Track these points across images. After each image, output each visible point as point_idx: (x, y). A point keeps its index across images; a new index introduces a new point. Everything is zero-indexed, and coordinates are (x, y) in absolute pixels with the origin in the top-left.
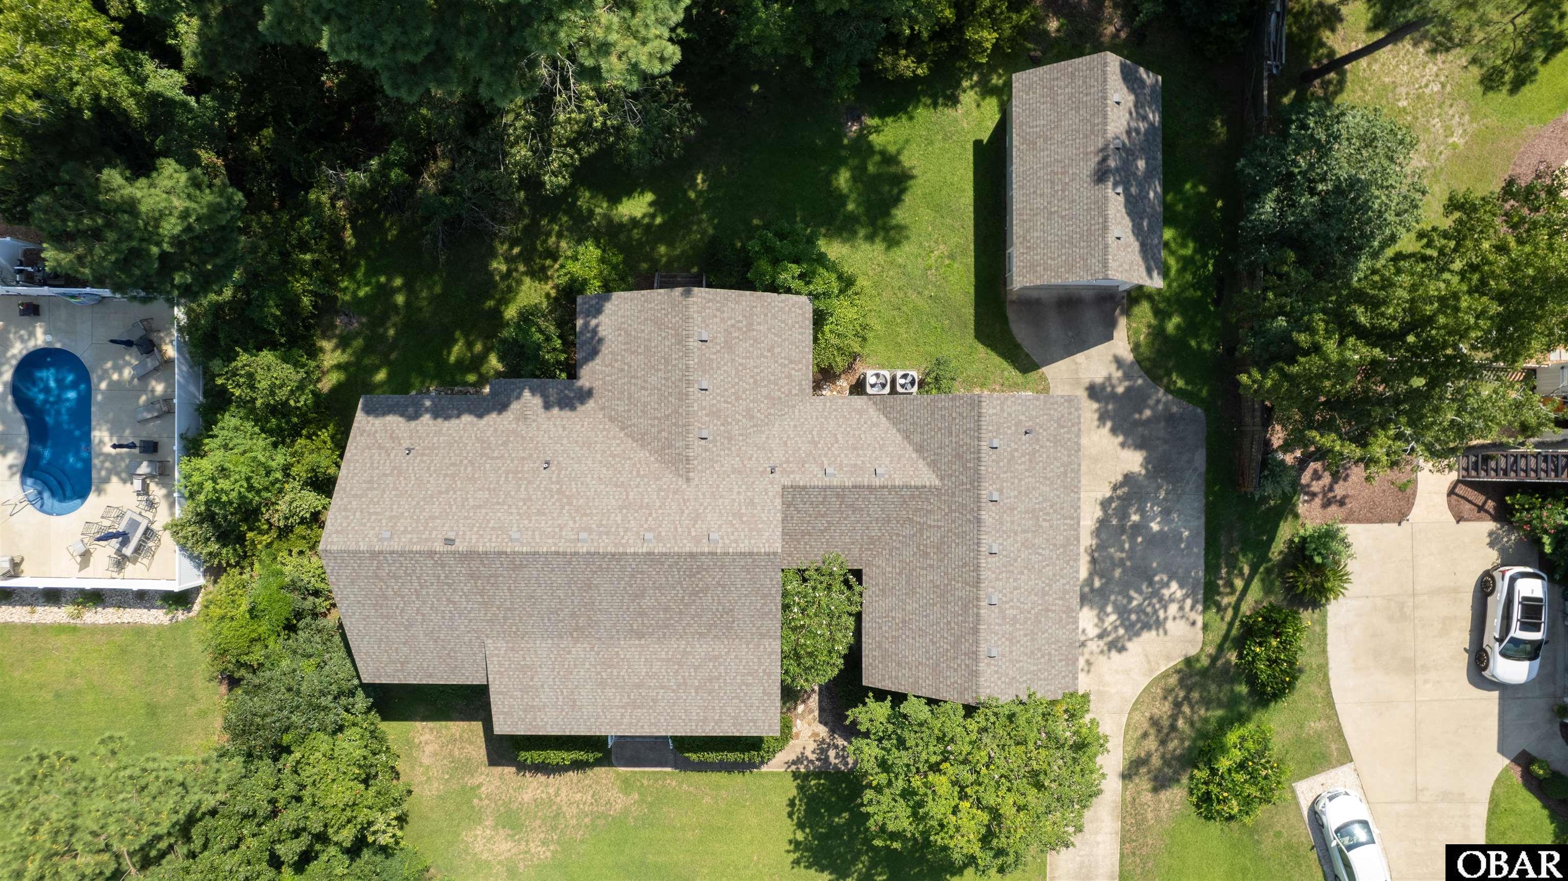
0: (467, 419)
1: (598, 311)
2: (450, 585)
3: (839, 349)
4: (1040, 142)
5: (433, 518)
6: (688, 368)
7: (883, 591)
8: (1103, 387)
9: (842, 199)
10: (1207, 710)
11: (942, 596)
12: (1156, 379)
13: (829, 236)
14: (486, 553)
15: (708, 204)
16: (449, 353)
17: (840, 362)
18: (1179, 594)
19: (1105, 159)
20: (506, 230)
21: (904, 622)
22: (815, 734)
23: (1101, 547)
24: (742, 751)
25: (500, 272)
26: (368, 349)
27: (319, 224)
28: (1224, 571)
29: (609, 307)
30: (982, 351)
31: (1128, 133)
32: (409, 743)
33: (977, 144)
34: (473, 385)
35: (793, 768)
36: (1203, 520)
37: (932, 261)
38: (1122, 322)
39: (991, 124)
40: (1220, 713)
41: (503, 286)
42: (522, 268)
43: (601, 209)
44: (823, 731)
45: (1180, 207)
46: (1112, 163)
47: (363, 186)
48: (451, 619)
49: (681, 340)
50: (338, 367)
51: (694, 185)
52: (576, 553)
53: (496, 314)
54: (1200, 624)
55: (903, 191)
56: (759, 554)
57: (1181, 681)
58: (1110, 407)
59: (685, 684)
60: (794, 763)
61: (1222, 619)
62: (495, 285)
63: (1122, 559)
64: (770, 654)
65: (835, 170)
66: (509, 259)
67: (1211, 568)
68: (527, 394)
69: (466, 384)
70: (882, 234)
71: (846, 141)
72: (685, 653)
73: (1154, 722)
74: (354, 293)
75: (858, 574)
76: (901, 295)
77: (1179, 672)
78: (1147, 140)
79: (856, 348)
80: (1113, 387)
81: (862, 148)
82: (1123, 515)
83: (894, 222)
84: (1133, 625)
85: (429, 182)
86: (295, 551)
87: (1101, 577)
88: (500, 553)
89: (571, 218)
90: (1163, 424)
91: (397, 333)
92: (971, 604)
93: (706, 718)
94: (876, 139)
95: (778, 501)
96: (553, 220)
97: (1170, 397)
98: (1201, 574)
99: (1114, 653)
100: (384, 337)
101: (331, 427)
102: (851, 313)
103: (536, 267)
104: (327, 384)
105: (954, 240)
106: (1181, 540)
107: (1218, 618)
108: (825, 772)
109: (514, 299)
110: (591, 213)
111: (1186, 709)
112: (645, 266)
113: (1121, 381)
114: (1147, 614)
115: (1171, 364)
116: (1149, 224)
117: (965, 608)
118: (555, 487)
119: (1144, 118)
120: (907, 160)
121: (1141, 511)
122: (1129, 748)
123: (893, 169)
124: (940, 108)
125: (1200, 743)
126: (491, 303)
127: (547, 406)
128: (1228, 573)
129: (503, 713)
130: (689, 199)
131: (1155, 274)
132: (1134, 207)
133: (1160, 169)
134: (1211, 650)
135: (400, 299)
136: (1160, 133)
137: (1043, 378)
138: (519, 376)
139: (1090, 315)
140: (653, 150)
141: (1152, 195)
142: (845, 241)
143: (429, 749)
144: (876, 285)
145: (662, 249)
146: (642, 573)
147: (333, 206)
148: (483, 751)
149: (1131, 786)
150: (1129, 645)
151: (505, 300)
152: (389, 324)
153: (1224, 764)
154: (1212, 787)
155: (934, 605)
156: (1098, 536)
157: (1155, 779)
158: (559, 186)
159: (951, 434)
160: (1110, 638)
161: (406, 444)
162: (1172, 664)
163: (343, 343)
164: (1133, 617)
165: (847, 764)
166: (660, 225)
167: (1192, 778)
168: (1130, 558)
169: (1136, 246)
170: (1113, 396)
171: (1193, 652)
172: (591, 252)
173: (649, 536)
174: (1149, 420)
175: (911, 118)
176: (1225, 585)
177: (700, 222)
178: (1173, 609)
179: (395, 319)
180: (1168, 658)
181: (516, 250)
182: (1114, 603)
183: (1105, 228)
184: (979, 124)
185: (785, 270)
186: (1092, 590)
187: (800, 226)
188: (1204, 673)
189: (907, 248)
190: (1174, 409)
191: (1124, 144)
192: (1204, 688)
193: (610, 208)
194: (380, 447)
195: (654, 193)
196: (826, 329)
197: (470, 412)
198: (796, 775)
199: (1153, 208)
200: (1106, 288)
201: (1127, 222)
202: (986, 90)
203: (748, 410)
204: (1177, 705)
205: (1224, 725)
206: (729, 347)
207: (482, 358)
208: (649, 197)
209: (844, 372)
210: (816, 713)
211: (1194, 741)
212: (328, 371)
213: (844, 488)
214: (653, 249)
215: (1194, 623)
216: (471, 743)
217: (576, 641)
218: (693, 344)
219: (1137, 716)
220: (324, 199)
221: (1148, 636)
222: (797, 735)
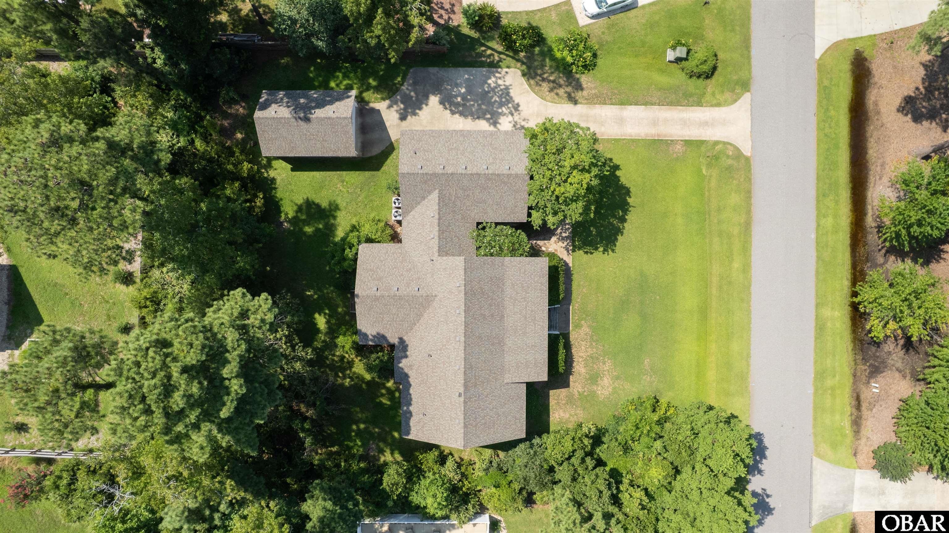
0: (411, 391)
1: (365, 335)
2: (479, 396)
3: (383, 232)
4: (292, 145)
5: (451, 403)
6: (388, 296)
7: (485, 213)
8: (401, 114)
9: (318, 230)
10: (546, 66)
11: (485, 189)
12: (397, 90)
13: (334, 236)
14: (465, 380)
15: (320, 290)
16: (386, 404)
17: (389, 231)
18: (493, 79)
19: (300, 118)
20: (331, 379)
21: (497, 205)
22: (555, 242)
23: (472, 115)
24: (559, 274)
25: (350, 382)
26: (385, 441)
27: (328, 459)
28: (483, 59)
29: (364, 330)
30: (384, 168)
31: (288, 107)
32: (560, 423)
33: (292, 170)
34: (400, 394)
35: (570, 252)
36: (460, 69)
37: (345, 190)
38: (372, 105)
39: (284, 164)
40: (547, 60)
41: (356, 380)
42: (348, 372)
43: (322, 337)
44: (554, 239)
45: (320, 79)
46: (302, 115)
47: (312, 439)
48: (495, 396)
49: (377, 299)
50: (392, 454)
51: (311, 296)
52: (465, 342)
53: (368, 383)
54: (507, 70)
55: (314, 203)
56: (465, 266)
57: (533, 78)
58: (410, 110)
59: (524, 298)
60: (568, 252)
61: (505, 59)
62: (356, 384)
63: (478, 105)
64: (511, 262)
65: (305, 233)
66: (344, 377)
67: (482, 65)
68: (401, 365)
69: (400, 397)
70: (333, 212)
71: (292, 228)
72: (511, 298)
73: (551, 90)
74: (360, 447)
75: (478, 224)
76: (360, 204)
77: (528, 80)
78: (291, 98)
79: (382, 224)
80: (401, 109)
81: (295, 221)
82: (458, 105)
83: (328, 207)
84: (507, 100)
85: (310, 413)
86: (472, 471)
87: (485, 114)
88: (465, 373)
89: (326, 350)
90: (417, 87)
91: (377, 427)
92: (488, 177)
93: (540, 289)
94: (291, 215)
95: (444, 258)
96: (327, 358)
97: (405, 83)
98: (484, 69)
99: (520, 109)
100: (379, 434)
101: (417, 454)
102: (367, 226)
103: (348, 366)
104: (398, 457)
105: (335, 180)
106: (469, 79)
107: (504, 61)
108: (572, 238)
109: (362, 376)
110: (324, 341)
111: (545, 76)
112: (347, 318)
113: (398, 106)
114: (502, 94)
115: (391, 83)
116: (328, 97)
117: (489, 179)
118: (439, 352)
119: (282, 99)
120: (300, 201)
121: (456, 96)
122: (563, 101)
123: (304, 207)
124: (277, 186)
125: (561, 69)
126: (364, 386)
127: (406, 357)
128: (484, 57)
129: (538, 377)
130: (318, 298)
131: (350, 94)
132: (321, 104)
133: (304, 91)
134: (519, 65)
135: (362, 426)
136: (288, 91)
137: (397, 141)
138: (393, 370)
139: (368, 120)
140: (297, 311)
141: (315, 96)
142: (336, 229)
143: (562, 414)
144: (355, 215)
145: (340, 310)
146: (474, 315)
147: (321, 454)
148: (563, 390)
149: (580, 100)
150: (516, 102)
151: (362, 379)
152: (373, 431)
153: (569, 59)
154: (580, 64)
155: (489, 192)
156: (467, 116)
157: (577, 89)
158: (312, 352)
159: (416, 185)
160: (513, 110)
161: (421, 416)
162: (525, 82)
163: (382, 451)
164: (504, 100)
165: (569, 228)
166: (329, 311)
167: (577, 73)
168: (477, 101)
169: (337, 103)
170: (405, 109)
171: (519, 73)
172: (340, 340)
173: (458, 312)
174: (416, 93)
175: (281, 199)
176: (490, 58)
177: (328, 293)
178: (500, 82)
179: (371, 428)
180: (522, 84)
181: (340, 375)
182: (497, 108)
183: (329, 118)
184: (283, 168)
185: (347, 255)
186: (491, 118)
187: (329, 249)
188: (529, 68)
189: (339, 201)
190: (411, 82)
191: (294, 109)
192: (536, 68)
193: (322, 333)
194: (423, 427)
195: (315, 313)
196: (373, 237)
197: (409, 390)
198: (574, 251)
199: (321, 95)
200: (357, 113)
201: (328, 108)
202: (269, 165)
203: (407, 271)
204: (543, 80)
205: (553, 58)
206: (380, 279)
207: (388, 389)
208: (317, 316)
209: (393, 230)
210: (546, 242)
211: (560, 72)
212: (394, 458)
213: (439, 230)
214: (340, 314)
215: (507, 72)
216: (559, 395)
217: (505, 344)
218: (378, 294)
219: (548, 98)
220: (317, 458)
221: (512, 93)
222: (556, 250)
